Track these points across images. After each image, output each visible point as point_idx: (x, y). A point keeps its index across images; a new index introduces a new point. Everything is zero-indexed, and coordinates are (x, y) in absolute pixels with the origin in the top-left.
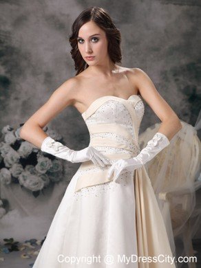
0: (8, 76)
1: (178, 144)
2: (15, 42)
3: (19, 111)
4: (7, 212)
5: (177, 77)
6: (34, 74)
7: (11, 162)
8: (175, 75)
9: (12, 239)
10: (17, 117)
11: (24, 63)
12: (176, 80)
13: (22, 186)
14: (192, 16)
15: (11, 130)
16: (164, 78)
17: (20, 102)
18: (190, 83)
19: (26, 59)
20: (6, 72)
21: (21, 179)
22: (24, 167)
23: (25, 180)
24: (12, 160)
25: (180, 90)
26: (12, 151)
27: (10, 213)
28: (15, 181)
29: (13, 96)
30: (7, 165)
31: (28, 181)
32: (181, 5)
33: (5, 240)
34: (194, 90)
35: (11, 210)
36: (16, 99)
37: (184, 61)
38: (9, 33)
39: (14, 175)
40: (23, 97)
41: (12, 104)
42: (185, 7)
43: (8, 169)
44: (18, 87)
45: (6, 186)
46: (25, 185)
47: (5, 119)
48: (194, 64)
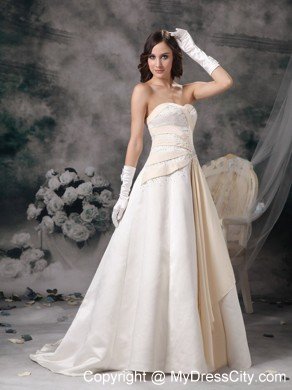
0: (54, 117)
1: (235, 179)
2: (62, 82)
3: (64, 155)
4: (48, 264)
5: (234, 122)
6: (82, 115)
7: (54, 209)
8: (231, 119)
9: (55, 291)
10: (62, 161)
11: (71, 104)
12: (232, 125)
13: (65, 236)
14: (248, 59)
15: (56, 174)
16: (219, 122)
17: (66, 145)
18: (247, 128)
19: (73, 99)
20: (52, 113)
21: (64, 228)
22: (68, 216)
23: (68, 229)
24: (56, 207)
25: (236, 135)
26: (56, 197)
27: (52, 265)
28: (58, 230)
29: (58, 138)
30: (50, 213)
31: (72, 231)
32: (237, 47)
33: (49, 291)
34: (252, 136)
35: (53, 262)
36: (62, 141)
37: (241, 105)
38: (57, 72)
39: (57, 224)
40: (69, 140)
41: (57, 147)
42: (241, 50)
43: (51, 216)
44: (63, 129)
45: (49, 235)
46: (69, 235)
47: (49, 163)
48: (250, 108)
